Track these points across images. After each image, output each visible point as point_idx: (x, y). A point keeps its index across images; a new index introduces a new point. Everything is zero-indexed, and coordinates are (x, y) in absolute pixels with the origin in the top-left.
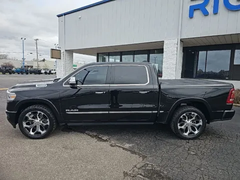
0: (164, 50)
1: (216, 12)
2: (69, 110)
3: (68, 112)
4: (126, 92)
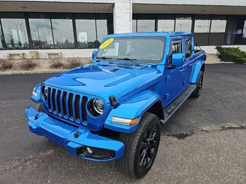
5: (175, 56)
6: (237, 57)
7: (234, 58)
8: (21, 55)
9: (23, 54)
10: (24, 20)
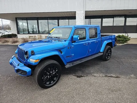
0: (76, 17)
5: (74, 37)
9: (35, 36)
10: (36, 21)
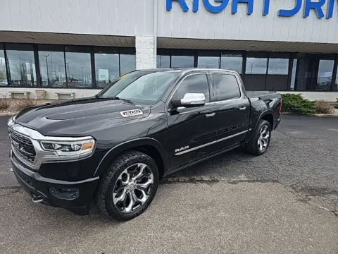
0: (137, 50)
1: (195, 11)
2: (178, 150)
3: (178, 152)
4: (231, 109)
6: (294, 107)
7: (291, 107)
8: (25, 94)
9: (28, 93)
10: (32, 53)
